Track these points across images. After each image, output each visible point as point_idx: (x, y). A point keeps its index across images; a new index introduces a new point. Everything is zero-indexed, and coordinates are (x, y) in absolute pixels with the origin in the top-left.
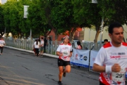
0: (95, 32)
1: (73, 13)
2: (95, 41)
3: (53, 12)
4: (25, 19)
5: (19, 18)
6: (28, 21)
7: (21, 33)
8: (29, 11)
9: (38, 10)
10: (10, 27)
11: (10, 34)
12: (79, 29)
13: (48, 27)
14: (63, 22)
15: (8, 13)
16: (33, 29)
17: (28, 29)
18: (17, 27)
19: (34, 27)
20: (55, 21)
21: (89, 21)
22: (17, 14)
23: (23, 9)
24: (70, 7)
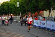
0: (49, 12)
1: (39, 4)
2: (49, 16)
3: (30, 4)
4: (18, 8)
5: (15, 7)
6: (19, 9)
7: (16, 14)
8: (20, 4)
9: (23, 4)
10: (12, 11)
11: (12, 14)
12: (41, 11)
13: (28, 11)
14: (34, 8)
15: (11, 5)
16: (21, 12)
17: (19, 12)
18: (15, 11)
19: (22, 11)
20: (31, 8)
21: (45, 8)
22: (15, 6)
23: (17, 3)
24: (37, 2)
